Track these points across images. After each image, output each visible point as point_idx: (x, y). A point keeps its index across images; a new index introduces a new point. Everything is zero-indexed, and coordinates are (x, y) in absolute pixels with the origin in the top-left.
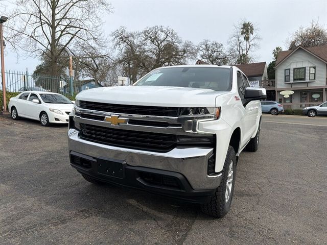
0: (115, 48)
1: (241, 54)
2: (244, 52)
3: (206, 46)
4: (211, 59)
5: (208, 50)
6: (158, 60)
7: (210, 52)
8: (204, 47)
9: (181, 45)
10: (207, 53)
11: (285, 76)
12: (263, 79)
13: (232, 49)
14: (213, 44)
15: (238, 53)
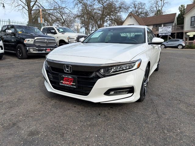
0: (74, 7)
1: (158, 9)
2: (160, 8)
3: (134, 5)
4: (137, 14)
5: (135, 8)
6: (103, 15)
7: (137, 9)
8: (133, 5)
9: (118, 3)
10: (134, 10)
11: (191, 22)
12: (174, 25)
13: (152, 7)
14: (139, 4)
15: (155, 9)
